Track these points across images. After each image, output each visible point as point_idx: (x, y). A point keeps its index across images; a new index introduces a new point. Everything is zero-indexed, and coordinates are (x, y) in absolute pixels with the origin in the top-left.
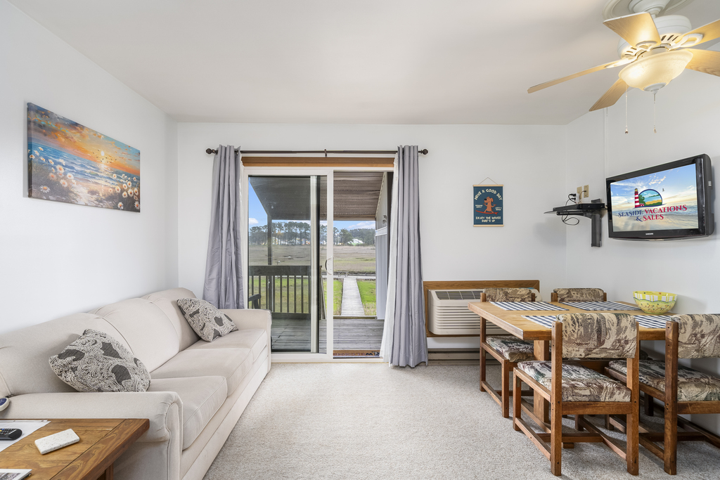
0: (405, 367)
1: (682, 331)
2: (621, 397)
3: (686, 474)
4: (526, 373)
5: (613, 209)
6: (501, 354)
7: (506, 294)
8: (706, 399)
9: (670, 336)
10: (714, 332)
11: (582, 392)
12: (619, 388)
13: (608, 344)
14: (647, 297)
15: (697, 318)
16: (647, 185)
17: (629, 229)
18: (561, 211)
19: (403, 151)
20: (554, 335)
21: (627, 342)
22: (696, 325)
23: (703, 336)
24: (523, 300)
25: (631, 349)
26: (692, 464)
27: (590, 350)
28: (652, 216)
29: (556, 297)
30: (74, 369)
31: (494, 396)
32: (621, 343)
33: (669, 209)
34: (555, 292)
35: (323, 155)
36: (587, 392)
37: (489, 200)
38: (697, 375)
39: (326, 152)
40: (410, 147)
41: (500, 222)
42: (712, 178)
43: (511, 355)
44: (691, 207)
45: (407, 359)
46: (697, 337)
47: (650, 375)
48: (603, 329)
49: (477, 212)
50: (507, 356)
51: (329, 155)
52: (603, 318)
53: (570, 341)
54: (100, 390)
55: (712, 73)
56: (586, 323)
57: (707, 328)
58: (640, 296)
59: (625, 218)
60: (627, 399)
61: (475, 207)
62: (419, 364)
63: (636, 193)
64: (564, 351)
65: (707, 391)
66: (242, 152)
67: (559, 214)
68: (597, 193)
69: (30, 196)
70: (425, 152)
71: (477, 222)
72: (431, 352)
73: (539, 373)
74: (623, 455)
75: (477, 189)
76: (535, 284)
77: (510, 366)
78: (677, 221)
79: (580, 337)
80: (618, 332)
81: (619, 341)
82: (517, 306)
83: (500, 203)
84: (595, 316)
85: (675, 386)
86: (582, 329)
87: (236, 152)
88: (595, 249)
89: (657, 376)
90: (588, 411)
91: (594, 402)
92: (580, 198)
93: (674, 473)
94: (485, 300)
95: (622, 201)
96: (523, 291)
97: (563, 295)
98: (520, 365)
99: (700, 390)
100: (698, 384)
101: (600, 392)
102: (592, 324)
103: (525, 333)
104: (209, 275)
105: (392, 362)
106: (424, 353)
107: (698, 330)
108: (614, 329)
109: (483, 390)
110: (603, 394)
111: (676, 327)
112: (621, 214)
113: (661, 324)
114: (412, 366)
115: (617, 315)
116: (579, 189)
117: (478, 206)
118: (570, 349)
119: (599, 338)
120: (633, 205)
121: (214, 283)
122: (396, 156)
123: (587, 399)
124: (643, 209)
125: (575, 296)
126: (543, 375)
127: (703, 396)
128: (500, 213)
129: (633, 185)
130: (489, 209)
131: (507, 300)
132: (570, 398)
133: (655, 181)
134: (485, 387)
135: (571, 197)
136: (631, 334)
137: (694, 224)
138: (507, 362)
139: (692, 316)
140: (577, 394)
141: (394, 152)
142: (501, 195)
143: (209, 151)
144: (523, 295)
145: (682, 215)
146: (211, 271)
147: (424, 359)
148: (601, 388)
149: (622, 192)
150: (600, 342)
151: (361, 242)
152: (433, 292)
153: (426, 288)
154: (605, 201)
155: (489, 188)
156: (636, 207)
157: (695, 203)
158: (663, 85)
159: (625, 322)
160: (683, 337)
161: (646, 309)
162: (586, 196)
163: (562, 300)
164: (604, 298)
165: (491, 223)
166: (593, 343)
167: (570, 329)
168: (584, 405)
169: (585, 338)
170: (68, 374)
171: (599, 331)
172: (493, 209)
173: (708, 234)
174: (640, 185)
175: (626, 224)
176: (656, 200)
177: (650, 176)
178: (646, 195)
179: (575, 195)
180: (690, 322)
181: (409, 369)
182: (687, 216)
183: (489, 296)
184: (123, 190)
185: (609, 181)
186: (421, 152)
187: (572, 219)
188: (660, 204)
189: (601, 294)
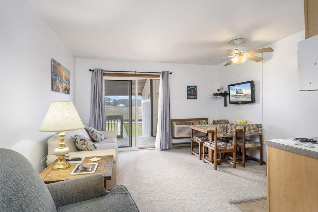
0: (165, 150)
1: (246, 129)
2: (232, 147)
3: (247, 167)
4: (207, 144)
5: (230, 95)
6: (199, 140)
7: (199, 122)
8: (252, 147)
9: (244, 130)
10: (253, 128)
11: (222, 147)
12: (231, 145)
13: (228, 133)
14: (239, 121)
15: (250, 125)
16: (239, 88)
17: (234, 101)
18: (215, 95)
19: (163, 73)
20: (215, 131)
21: (233, 132)
22: (249, 127)
23: (251, 130)
24: (204, 124)
25: (234, 134)
26: (249, 165)
27: (224, 135)
28: (240, 97)
29: (214, 123)
30: (85, 144)
31: (196, 154)
32: (232, 132)
33: (244, 95)
34: (214, 121)
35: (134, 73)
36: (224, 147)
37: (192, 91)
38: (251, 142)
39: (135, 72)
40: (166, 72)
41: (196, 98)
42: (254, 87)
43: (202, 140)
44: (249, 95)
45: (166, 147)
46: (250, 130)
47: (239, 142)
48: (227, 129)
49: (188, 95)
50: (201, 141)
51: (136, 73)
52: (227, 126)
53: (219, 132)
54: (91, 150)
55: (253, 60)
56: (223, 127)
57: (252, 128)
58: (237, 121)
59: (233, 97)
60: (233, 148)
61: (188, 93)
62: (170, 149)
63: (236, 90)
64: (218, 135)
65: (252, 144)
66: (104, 71)
67: (214, 96)
68: (226, 89)
69: (52, 90)
70: (171, 73)
71: (188, 98)
72: (173, 144)
73: (211, 143)
74: (232, 164)
75: (188, 87)
76: (207, 119)
77: (202, 144)
78: (246, 99)
79: (222, 131)
80: (231, 130)
81: (231, 132)
82: (203, 125)
83: (196, 92)
84: (225, 125)
85: (245, 144)
86: (222, 129)
87: (101, 71)
88: (225, 107)
89: (241, 142)
90: (224, 152)
91: (225, 149)
92: (221, 90)
93: (245, 167)
94: (193, 124)
95: (232, 92)
96: (204, 121)
97: (216, 122)
98: (205, 142)
99: (250, 144)
100: (250, 143)
101: (227, 146)
102: (224, 127)
103: (207, 131)
104: (92, 118)
105: (160, 148)
106: (171, 145)
107: (250, 128)
108: (230, 129)
109: (192, 154)
110: (228, 147)
111: (245, 128)
112: (232, 96)
113: (241, 128)
114: (167, 149)
115: (231, 125)
116: (220, 87)
117: (189, 93)
118: (219, 134)
119: (226, 131)
120: (235, 93)
121: (93, 121)
122: (161, 74)
123: (223, 148)
124: (238, 95)
125: (220, 122)
126: (212, 144)
127: (251, 146)
128: (196, 95)
129: (235, 87)
130: (192, 94)
131: (200, 124)
132: (219, 148)
133: (241, 87)
134: (193, 153)
135: (218, 90)
136: (234, 130)
137: (250, 100)
138: (201, 142)
139: (249, 125)
140: (221, 147)
141: (160, 73)
142: (196, 89)
143: (90, 70)
144: (204, 122)
145: (247, 97)
146: (92, 117)
147: (171, 147)
148: (227, 145)
149: (233, 89)
150: (227, 132)
151: (123, 105)
152: (174, 123)
153: (172, 121)
154: (228, 92)
155: (192, 86)
156: (236, 94)
157: (250, 94)
158: (241, 64)
159: (233, 127)
160: (246, 130)
161: (239, 125)
162: (223, 90)
163: (216, 124)
164: (228, 123)
165: (193, 99)
166: (225, 133)
167: (219, 129)
168: (223, 150)
169: (223, 131)
170: (83, 145)
171: (226, 129)
172: (194, 94)
173: (253, 103)
174: (237, 87)
175: (234, 99)
176: (241, 92)
177: (240, 85)
178: (239, 91)
179: (219, 89)
180: (248, 126)
181: (166, 150)
182: (249, 97)
183: (194, 123)
184: (67, 86)
185: (229, 86)
186: (170, 73)
187: (219, 97)
188: (242, 94)
189: (227, 121)
